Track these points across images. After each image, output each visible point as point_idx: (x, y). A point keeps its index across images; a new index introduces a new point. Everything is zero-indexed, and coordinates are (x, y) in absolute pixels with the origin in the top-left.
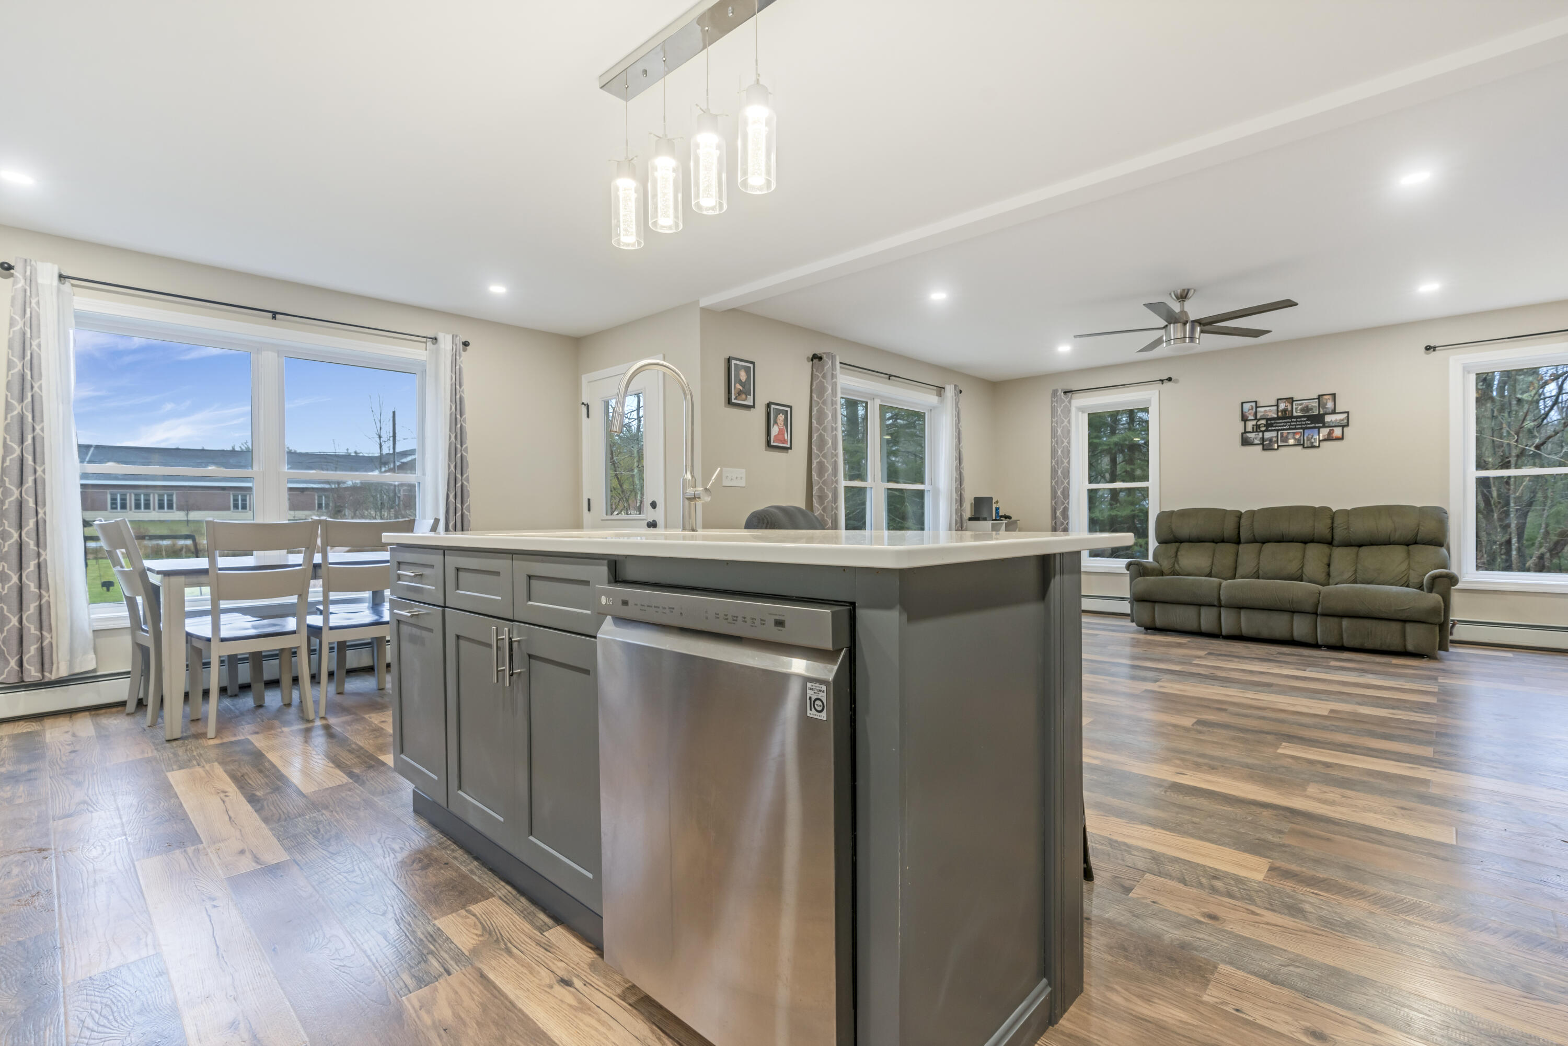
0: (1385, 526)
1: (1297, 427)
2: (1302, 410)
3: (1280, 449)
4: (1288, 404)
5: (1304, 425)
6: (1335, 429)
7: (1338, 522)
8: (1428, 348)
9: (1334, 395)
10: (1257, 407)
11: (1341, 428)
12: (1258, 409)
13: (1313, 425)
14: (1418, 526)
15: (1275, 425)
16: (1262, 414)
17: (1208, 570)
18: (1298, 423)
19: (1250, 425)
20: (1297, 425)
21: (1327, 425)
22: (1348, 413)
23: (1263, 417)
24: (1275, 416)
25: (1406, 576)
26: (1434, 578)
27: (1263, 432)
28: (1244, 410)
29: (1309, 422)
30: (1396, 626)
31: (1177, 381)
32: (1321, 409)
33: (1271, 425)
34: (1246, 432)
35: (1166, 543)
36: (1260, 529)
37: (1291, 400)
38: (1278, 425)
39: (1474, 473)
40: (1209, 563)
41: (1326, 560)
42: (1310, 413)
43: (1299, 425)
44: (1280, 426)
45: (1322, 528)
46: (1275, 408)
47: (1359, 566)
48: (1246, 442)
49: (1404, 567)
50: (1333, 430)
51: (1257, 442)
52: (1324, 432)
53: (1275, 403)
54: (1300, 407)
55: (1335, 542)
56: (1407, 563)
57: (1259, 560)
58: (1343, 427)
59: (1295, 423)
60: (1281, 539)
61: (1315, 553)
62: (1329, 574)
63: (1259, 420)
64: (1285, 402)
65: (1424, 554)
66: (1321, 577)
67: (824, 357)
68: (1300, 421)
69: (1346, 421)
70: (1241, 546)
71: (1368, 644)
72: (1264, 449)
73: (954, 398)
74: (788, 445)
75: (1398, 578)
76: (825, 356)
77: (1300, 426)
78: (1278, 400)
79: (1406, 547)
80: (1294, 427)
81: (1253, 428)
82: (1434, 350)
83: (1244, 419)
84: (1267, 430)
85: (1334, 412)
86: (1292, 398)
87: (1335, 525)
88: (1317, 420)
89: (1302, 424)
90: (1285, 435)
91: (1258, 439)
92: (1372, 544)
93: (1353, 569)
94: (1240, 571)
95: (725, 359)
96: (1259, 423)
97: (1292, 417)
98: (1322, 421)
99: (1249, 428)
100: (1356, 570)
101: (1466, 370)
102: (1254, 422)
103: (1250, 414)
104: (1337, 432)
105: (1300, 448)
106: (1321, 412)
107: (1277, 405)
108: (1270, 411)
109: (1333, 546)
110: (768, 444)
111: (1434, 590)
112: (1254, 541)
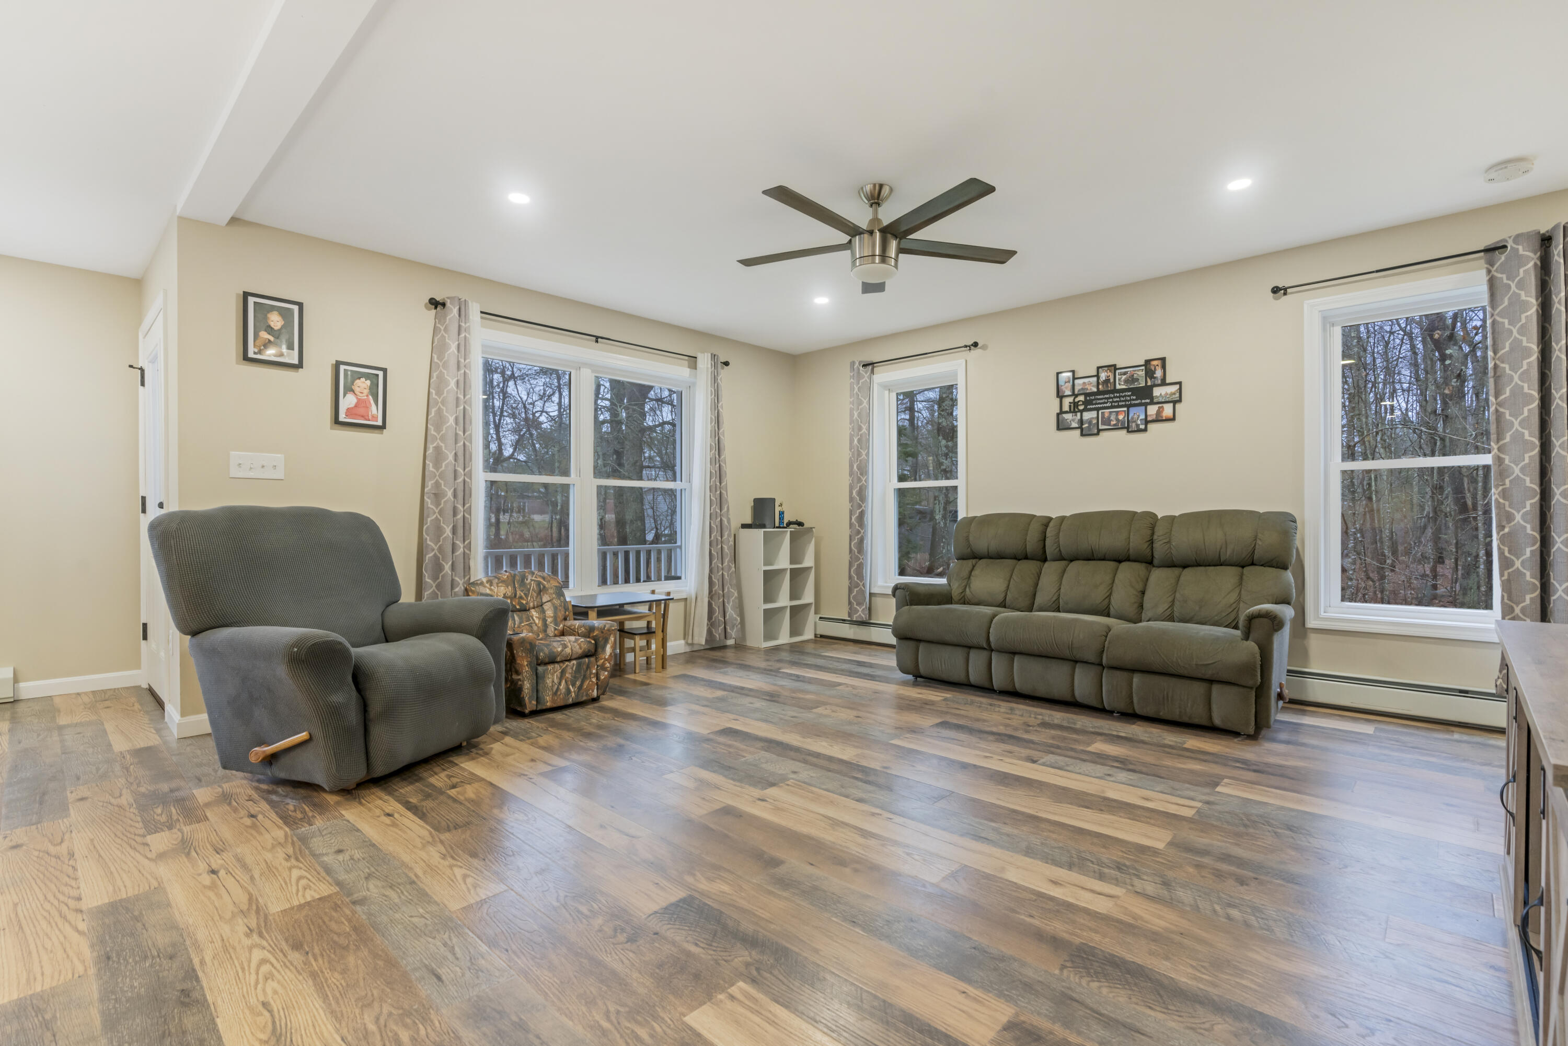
0: (1213, 539)
1: (1120, 404)
2: (1126, 381)
3: (1102, 434)
4: (1110, 374)
5: (1128, 401)
6: (1165, 405)
7: (1160, 531)
8: (1275, 290)
9: (1163, 360)
10: (1074, 378)
11: (1171, 405)
12: (1077, 382)
13: (1139, 401)
14: (1256, 540)
15: (1094, 402)
16: (1080, 387)
17: (1000, 598)
18: (1122, 399)
19: (1067, 402)
20: (1120, 401)
21: (1155, 400)
22: (1180, 383)
23: (1081, 392)
24: (1095, 390)
25: (1236, 610)
26: (1252, 618)
27: (1081, 412)
28: (1061, 383)
29: (1134, 397)
30: (1198, 689)
31: (985, 347)
32: (1148, 379)
33: (1090, 402)
34: (1062, 412)
35: (963, 559)
36: (1066, 542)
37: (1113, 368)
38: (1098, 401)
39: (1338, 465)
40: (1003, 587)
41: (1140, 587)
42: (1136, 385)
43: (1123, 401)
44: (1101, 404)
45: (1137, 543)
46: (1095, 379)
47: (1178, 595)
48: (1061, 426)
49: (1233, 597)
50: (1162, 407)
51: (1074, 425)
52: (1152, 410)
53: (1095, 373)
54: (1124, 377)
55: (1156, 562)
56: (1237, 591)
57: (1060, 585)
58: (1175, 403)
59: (1118, 399)
60: (1091, 557)
61: (1127, 573)
62: (1141, 606)
63: (1076, 396)
64: (1106, 371)
65: (1259, 578)
66: (1131, 611)
67: (448, 304)
68: (1123, 397)
69: (1177, 395)
70: (1047, 564)
71: (1163, 714)
72: (1082, 435)
73: (710, 370)
74: (380, 423)
75: (1224, 614)
76: (449, 301)
77: (1124, 403)
78: (1098, 368)
79: (1240, 569)
80: (1116, 404)
81: (1070, 406)
82: (1285, 294)
83: (1060, 396)
84: (1086, 410)
85: (1164, 383)
86: (1115, 366)
87: (1155, 537)
88: (1144, 395)
89: (1126, 401)
90: (1106, 415)
91: (1077, 421)
92: (1198, 564)
93: (1170, 599)
94: (1039, 600)
95: (238, 295)
96: (1077, 400)
97: (1115, 391)
98: (1151, 397)
99: (1066, 408)
100: (1173, 601)
101: (1327, 322)
102: (1071, 399)
103: (1066, 388)
104: (1168, 410)
105: (1124, 431)
106: (1149, 384)
107: (1098, 376)
108: (1090, 383)
109: (1154, 566)
110: (336, 421)
111: (1250, 638)
112: (1061, 558)
